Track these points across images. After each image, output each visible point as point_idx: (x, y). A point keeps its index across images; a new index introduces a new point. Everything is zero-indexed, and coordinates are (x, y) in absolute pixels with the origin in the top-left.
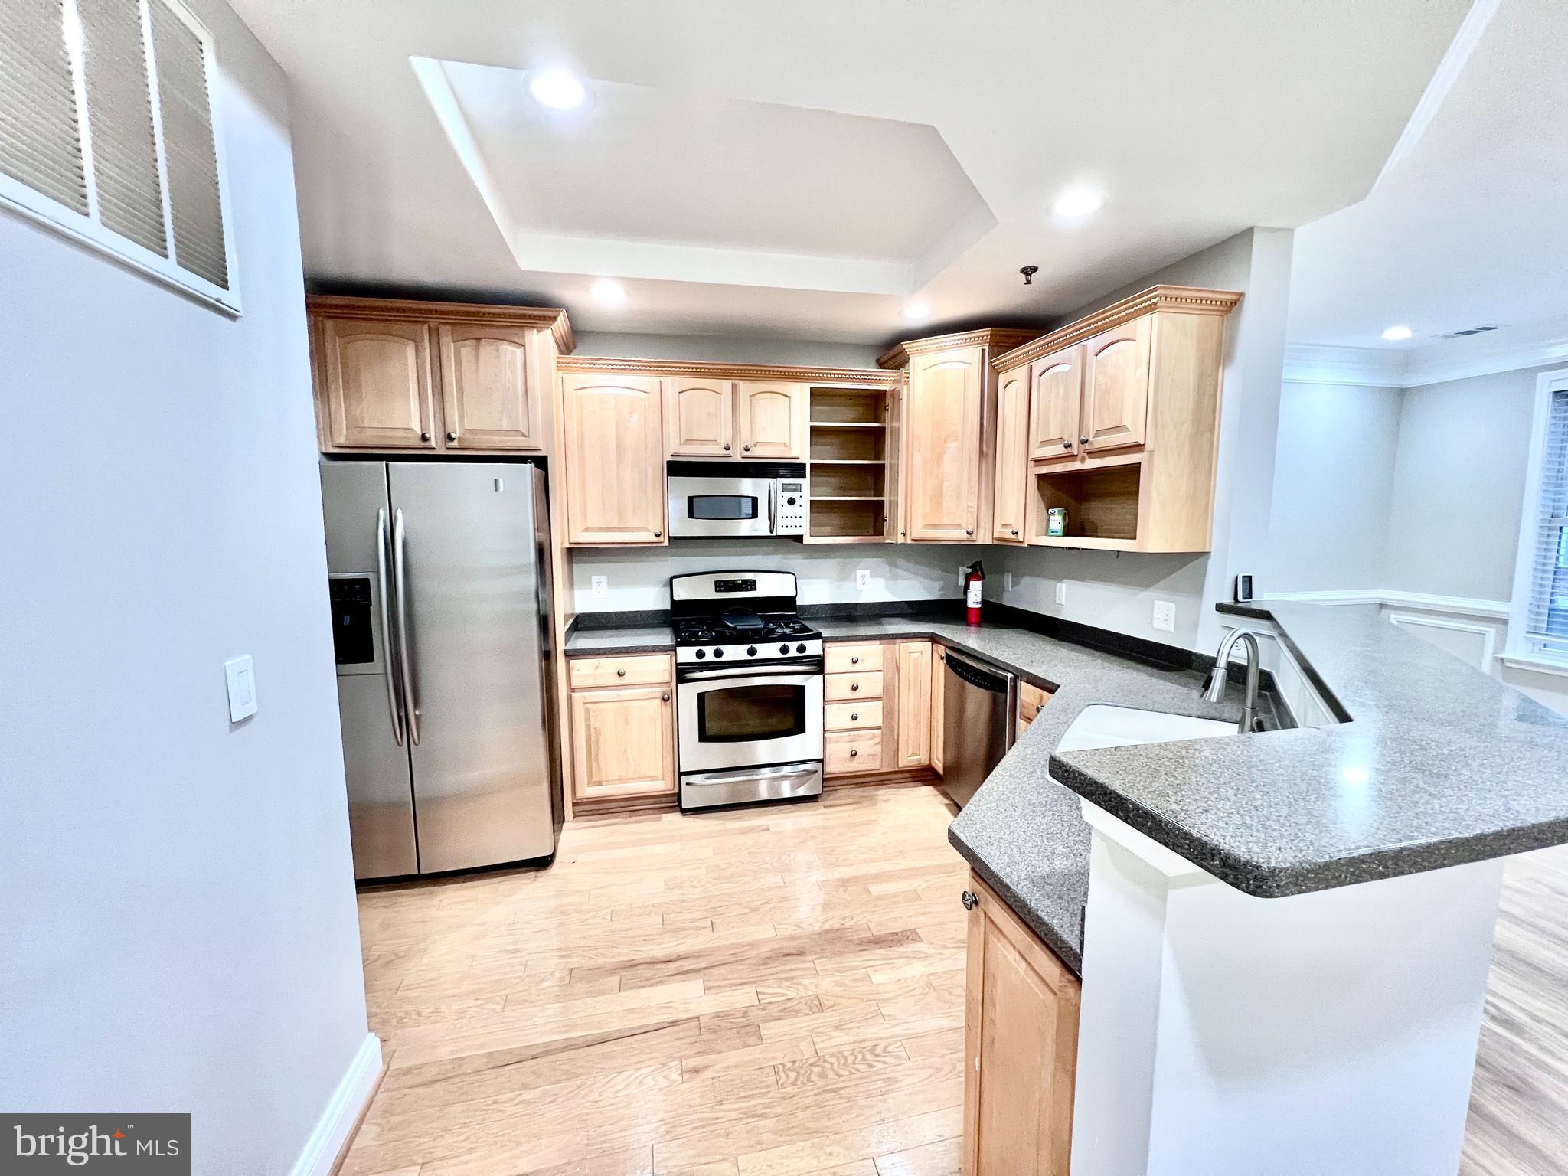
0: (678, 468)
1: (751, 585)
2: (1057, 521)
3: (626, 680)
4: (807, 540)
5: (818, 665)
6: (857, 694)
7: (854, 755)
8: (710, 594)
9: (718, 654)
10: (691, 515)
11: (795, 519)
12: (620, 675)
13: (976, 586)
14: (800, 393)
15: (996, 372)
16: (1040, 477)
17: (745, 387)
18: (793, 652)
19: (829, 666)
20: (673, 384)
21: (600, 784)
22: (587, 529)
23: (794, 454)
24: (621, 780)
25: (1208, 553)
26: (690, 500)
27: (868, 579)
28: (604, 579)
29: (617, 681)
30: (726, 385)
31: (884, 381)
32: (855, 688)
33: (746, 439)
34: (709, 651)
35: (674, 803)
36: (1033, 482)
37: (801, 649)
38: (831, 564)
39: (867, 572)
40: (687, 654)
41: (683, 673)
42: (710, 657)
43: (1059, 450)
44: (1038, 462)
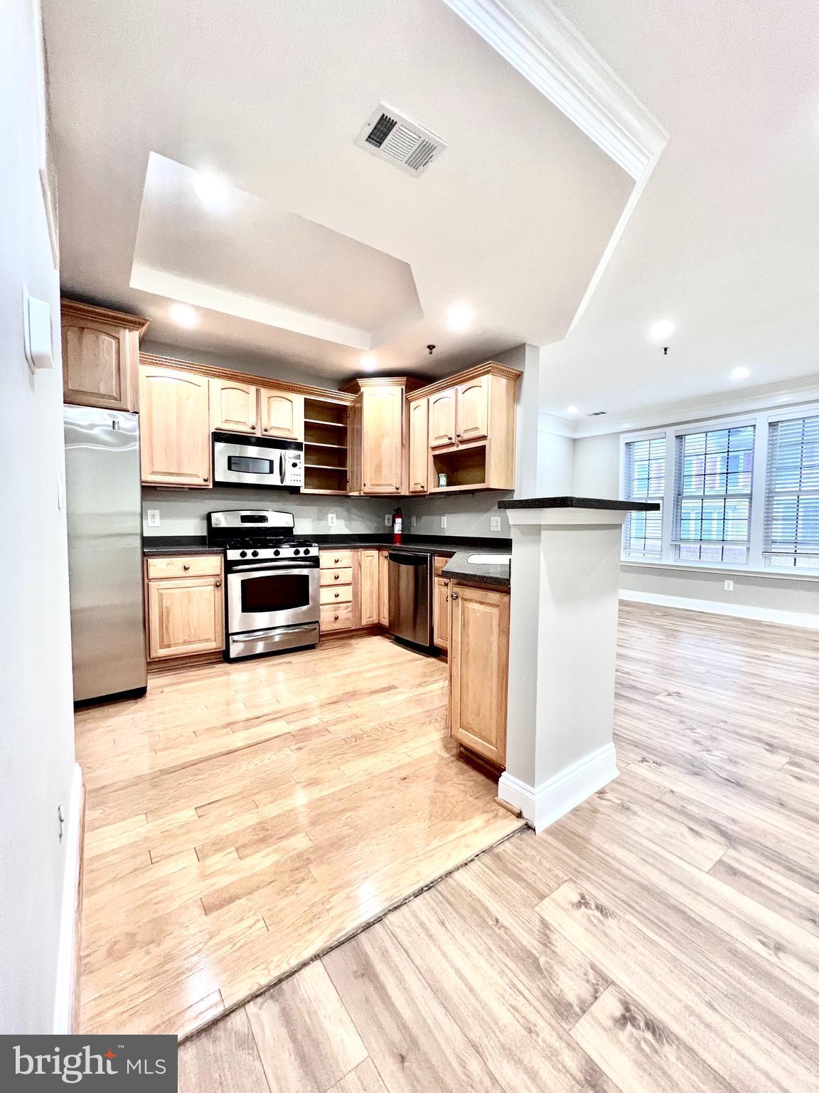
0: (218, 437)
1: (263, 519)
2: (443, 480)
3: (190, 573)
4: (303, 490)
5: (315, 562)
6: (338, 582)
7: (336, 618)
8: (237, 524)
9: (255, 554)
10: (230, 468)
11: (295, 477)
12: (186, 569)
13: (399, 521)
14: (299, 400)
15: (408, 402)
16: (435, 457)
17: (264, 391)
18: (302, 554)
19: (323, 563)
20: (218, 383)
21: (169, 646)
22: (153, 473)
23: (294, 437)
24: (185, 642)
25: (514, 490)
26: (230, 458)
27: (335, 520)
28: (157, 512)
29: (183, 573)
30: (253, 389)
31: (346, 400)
32: (337, 578)
33: (265, 424)
34: (249, 552)
35: (224, 656)
36: (431, 460)
37: (307, 552)
38: (313, 510)
39: (334, 515)
40: (233, 555)
41: (229, 567)
42: (249, 556)
43: (446, 441)
44: (434, 448)
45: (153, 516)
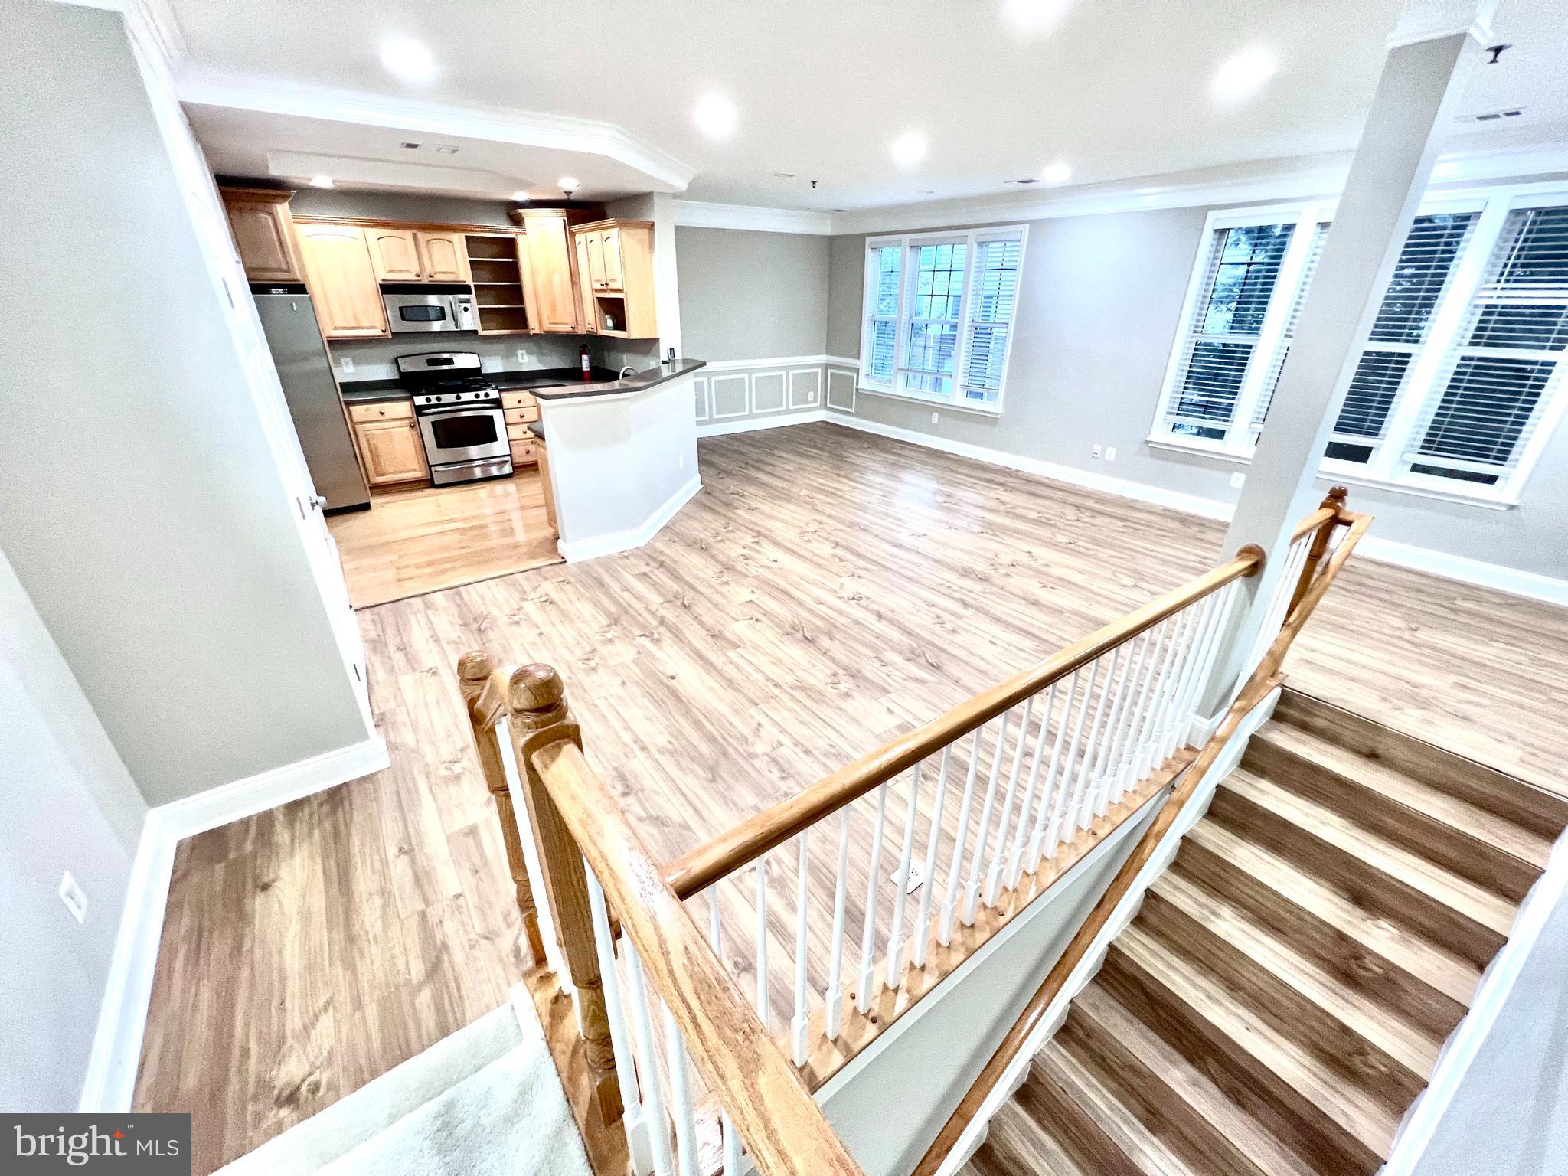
0: (387, 289)
1: (450, 361)
2: (610, 323)
3: (387, 416)
4: (481, 332)
5: (498, 404)
6: (524, 420)
7: (528, 452)
8: (425, 367)
9: (438, 399)
10: (403, 318)
11: (470, 321)
12: (382, 413)
13: (585, 357)
14: (458, 239)
15: (573, 234)
16: (599, 299)
17: (422, 236)
18: (482, 397)
19: (506, 403)
20: (374, 233)
21: (383, 475)
22: (336, 328)
23: (462, 279)
24: (395, 472)
25: (657, 340)
26: (401, 309)
27: (526, 357)
28: (349, 360)
29: (381, 418)
30: (408, 234)
31: (511, 232)
32: (522, 417)
33: (428, 270)
34: (433, 398)
35: (429, 483)
36: (596, 302)
37: (487, 395)
38: (500, 347)
39: (524, 351)
40: (420, 400)
41: (419, 411)
42: (434, 402)
43: (602, 288)
44: (597, 291)
45: (347, 364)
